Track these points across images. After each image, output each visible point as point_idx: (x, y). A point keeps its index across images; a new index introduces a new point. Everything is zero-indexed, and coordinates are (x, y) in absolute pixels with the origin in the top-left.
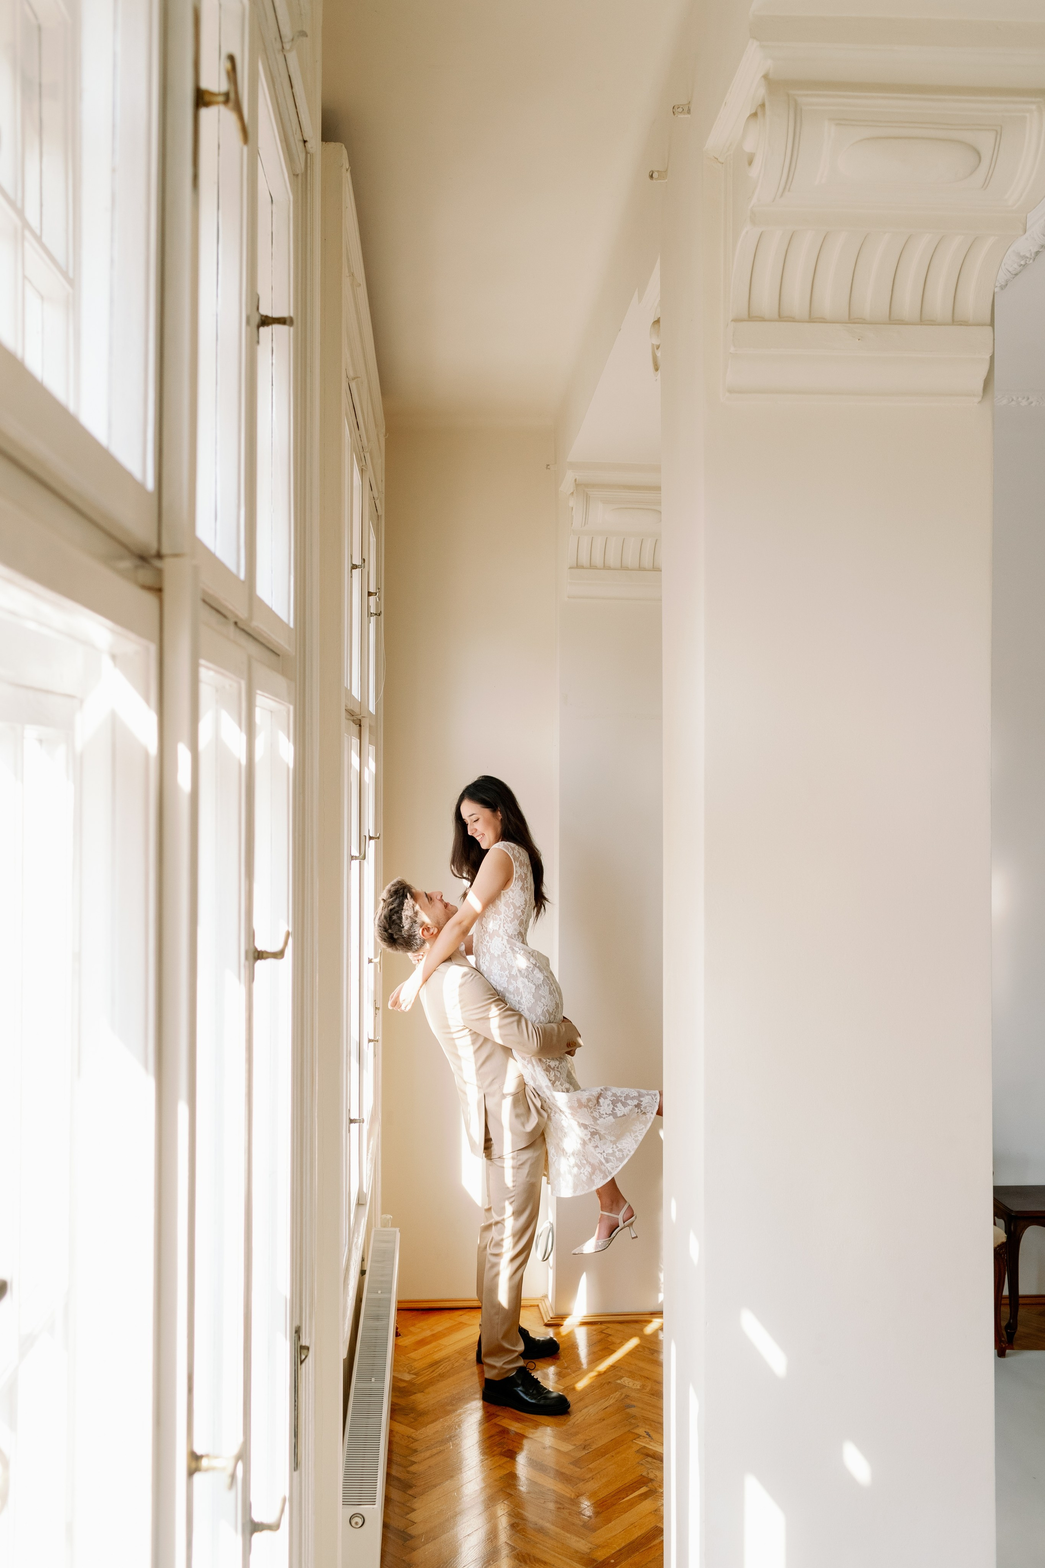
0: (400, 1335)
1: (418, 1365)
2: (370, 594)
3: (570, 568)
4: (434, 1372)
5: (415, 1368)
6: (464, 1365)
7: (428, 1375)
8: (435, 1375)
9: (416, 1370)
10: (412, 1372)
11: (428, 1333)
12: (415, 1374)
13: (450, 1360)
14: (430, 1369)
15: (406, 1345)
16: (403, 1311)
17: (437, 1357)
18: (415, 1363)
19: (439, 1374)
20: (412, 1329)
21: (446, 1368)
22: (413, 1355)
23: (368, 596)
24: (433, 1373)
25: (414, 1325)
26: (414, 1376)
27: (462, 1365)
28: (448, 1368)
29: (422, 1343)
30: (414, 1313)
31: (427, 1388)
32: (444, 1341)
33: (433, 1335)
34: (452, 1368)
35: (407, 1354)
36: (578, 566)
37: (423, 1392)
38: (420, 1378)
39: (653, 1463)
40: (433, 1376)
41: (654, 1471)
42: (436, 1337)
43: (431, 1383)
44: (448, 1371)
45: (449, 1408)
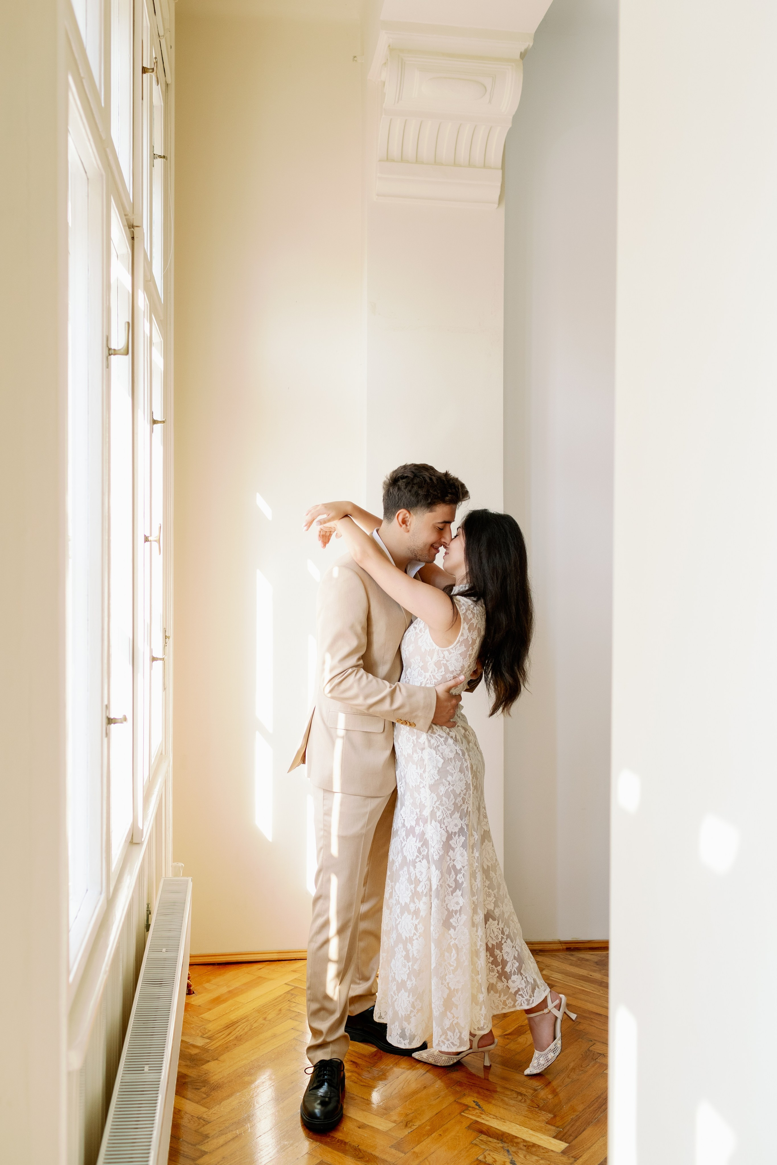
0: (194, 993)
1: (212, 1027)
2: (144, 70)
3: (380, 161)
4: (230, 1035)
5: (210, 1031)
6: (264, 1025)
7: (224, 1038)
8: (231, 1038)
9: (210, 1033)
10: (205, 1036)
11: (224, 990)
12: (209, 1038)
13: (248, 1020)
14: (226, 1031)
15: (200, 1004)
16: (197, 966)
17: (233, 1017)
18: (210, 1025)
19: (236, 1037)
20: (207, 985)
21: (244, 1029)
22: (206, 1016)
23: (143, 73)
24: (228, 1037)
25: (208, 981)
26: (208, 1041)
27: (262, 1026)
28: (246, 1030)
29: (218, 1001)
30: (210, 968)
31: (223, 1054)
32: (241, 999)
33: (230, 992)
34: (250, 1030)
35: (201, 1014)
36: (388, 159)
37: (217, 1059)
38: (215, 1042)
39: (489, 1143)
40: (228, 1040)
41: (491, 1153)
42: (232, 994)
43: (226, 1048)
44: (246, 1033)
45: (247, 1079)
